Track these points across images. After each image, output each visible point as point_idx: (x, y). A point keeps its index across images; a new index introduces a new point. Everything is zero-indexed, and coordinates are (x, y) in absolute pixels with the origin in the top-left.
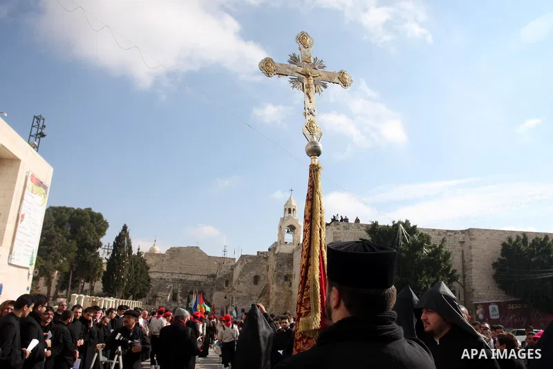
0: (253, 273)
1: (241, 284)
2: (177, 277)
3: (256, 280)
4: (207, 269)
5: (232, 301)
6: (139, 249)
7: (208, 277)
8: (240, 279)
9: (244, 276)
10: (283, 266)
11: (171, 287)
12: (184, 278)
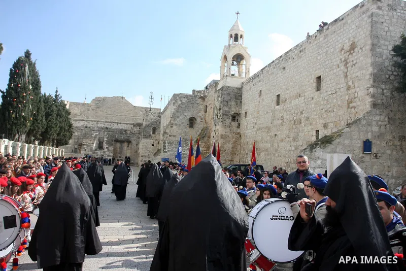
0: (189, 115)
1: (174, 127)
2: (103, 126)
3: (192, 122)
4: (133, 119)
5: (164, 146)
6: (57, 92)
7: (134, 126)
8: (172, 121)
9: (178, 117)
10: (229, 103)
11: (96, 135)
12: (109, 127)
